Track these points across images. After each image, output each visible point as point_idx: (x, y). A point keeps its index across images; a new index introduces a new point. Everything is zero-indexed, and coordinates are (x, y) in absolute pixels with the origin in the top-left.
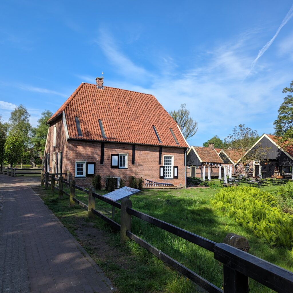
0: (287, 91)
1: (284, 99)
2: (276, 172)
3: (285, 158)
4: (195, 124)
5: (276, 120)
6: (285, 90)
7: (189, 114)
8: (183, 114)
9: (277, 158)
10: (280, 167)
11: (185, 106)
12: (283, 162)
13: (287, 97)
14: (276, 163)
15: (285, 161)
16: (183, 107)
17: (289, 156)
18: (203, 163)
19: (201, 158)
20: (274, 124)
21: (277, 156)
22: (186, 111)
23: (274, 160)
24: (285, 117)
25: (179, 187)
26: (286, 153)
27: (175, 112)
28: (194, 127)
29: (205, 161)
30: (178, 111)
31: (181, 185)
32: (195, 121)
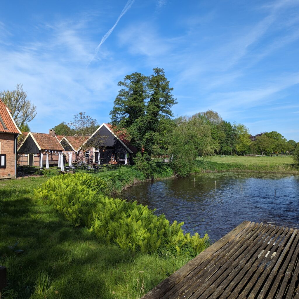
0: (121, 84)
1: (119, 92)
2: (113, 158)
3: (120, 146)
4: (34, 108)
5: (112, 111)
6: (120, 84)
7: (26, 96)
8: (20, 96)
9: (113, 145)
10: (115, 154)
11: (21, 86)
12: (118, 149)
13: (121, 90)
14: (113, 150)
15: (120, 148)
16: (19, 88)
17: (123, 144)
18: (42, 151)
19: (40, 145)
20: (110, 114)
21: (114, 144)
22: (23, 93)
23: (111, 148)
24: (119, 108)
25: (7, 178)
26: (121, 141)
27: (8, 92)
28: (33, 111)
29: (44, 148)
30: (12, 92)
31: (9, 175)
32: (33, 105)
